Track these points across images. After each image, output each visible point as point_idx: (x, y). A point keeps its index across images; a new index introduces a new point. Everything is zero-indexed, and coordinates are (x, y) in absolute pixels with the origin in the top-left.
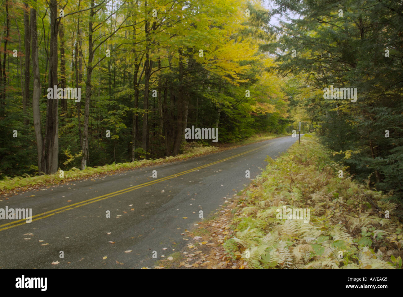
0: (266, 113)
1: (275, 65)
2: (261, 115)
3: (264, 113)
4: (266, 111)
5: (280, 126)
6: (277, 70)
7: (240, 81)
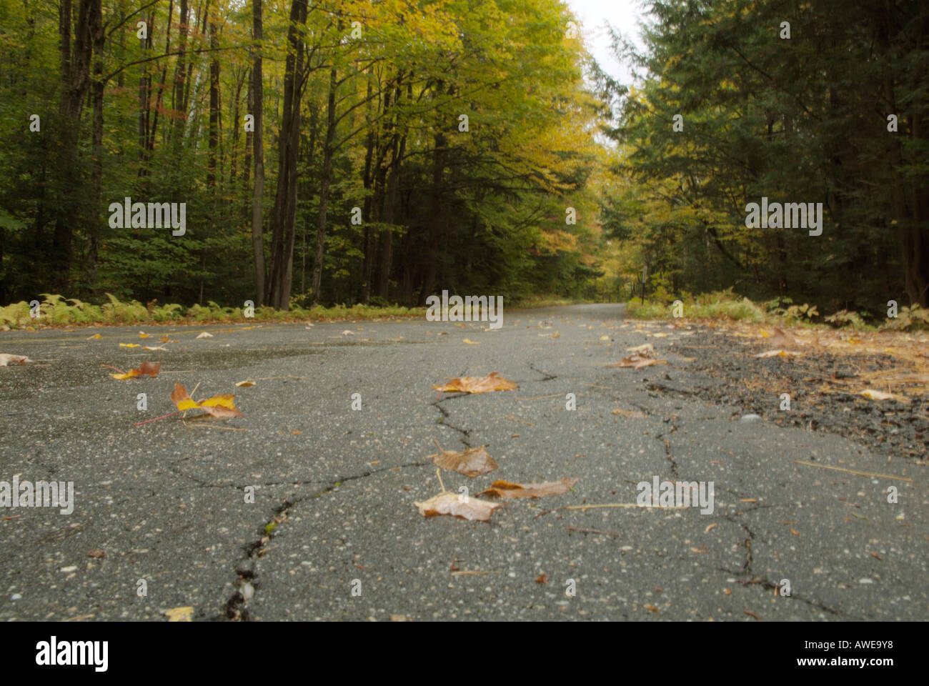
0: (558, 251)
1: (629, 164)
2: (546, 255)
3: (553, 250)
4: (559, 248)
5: (575, 283)
6: (630, 173)
7: (560, 186)
